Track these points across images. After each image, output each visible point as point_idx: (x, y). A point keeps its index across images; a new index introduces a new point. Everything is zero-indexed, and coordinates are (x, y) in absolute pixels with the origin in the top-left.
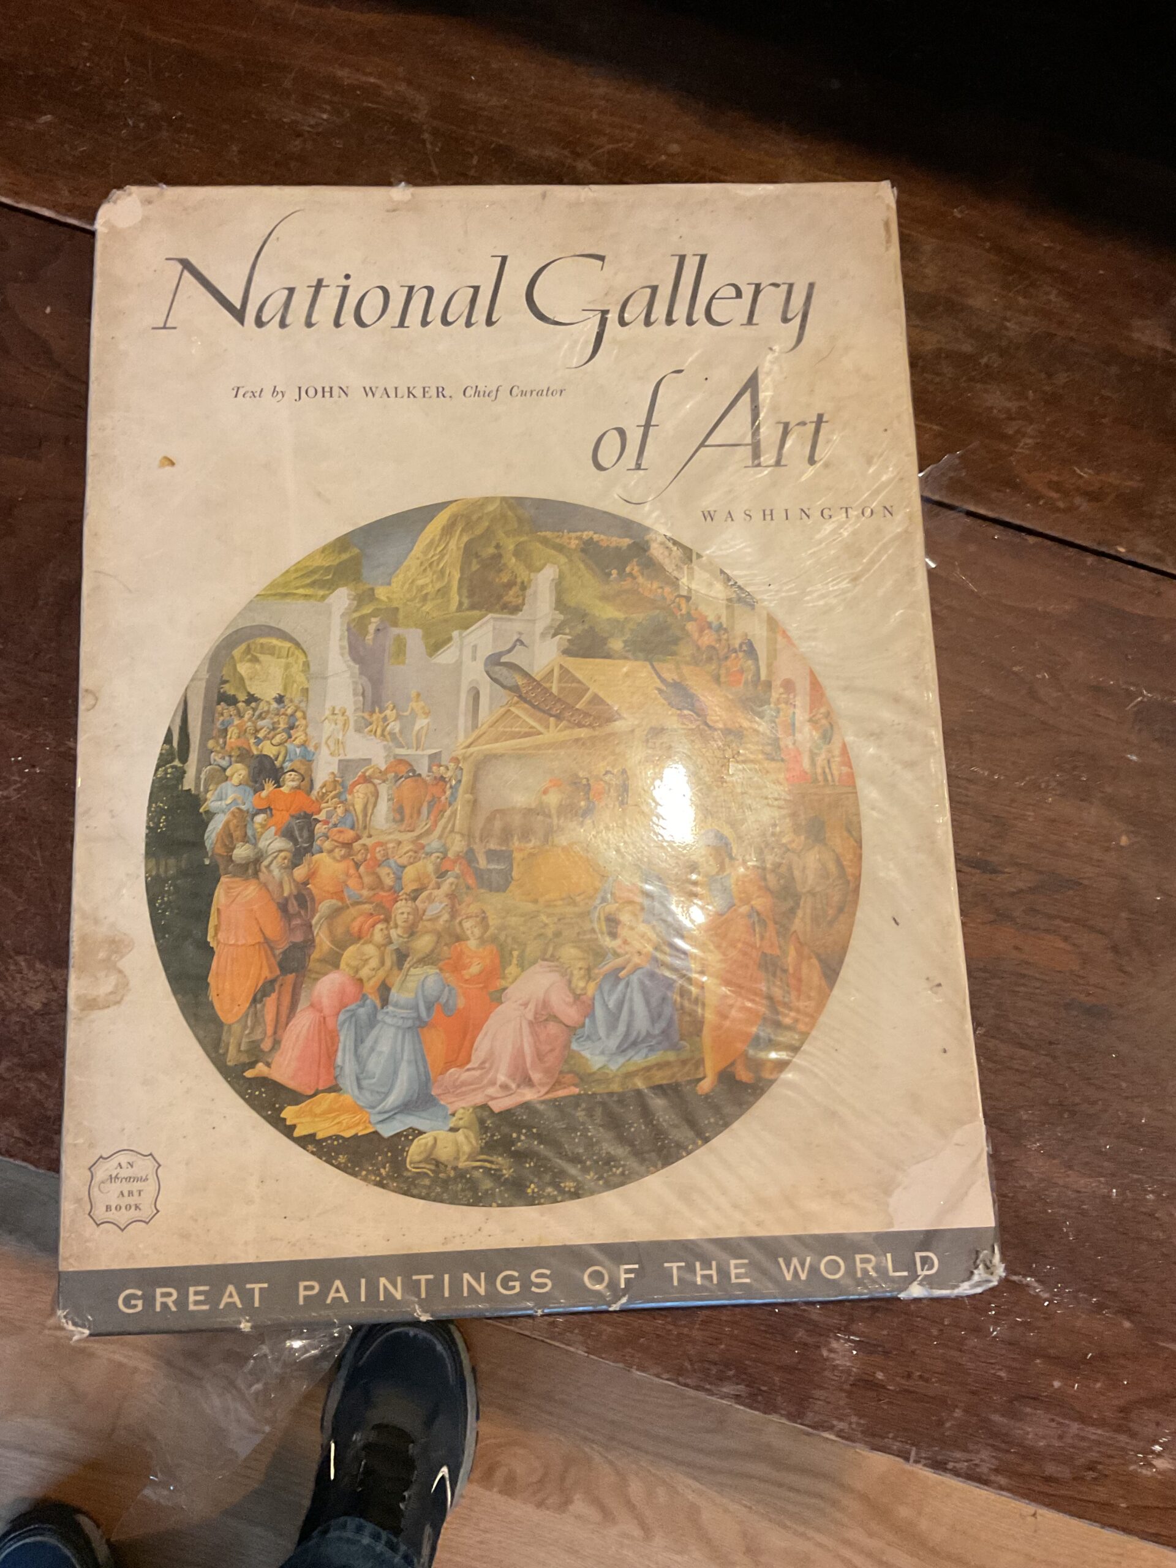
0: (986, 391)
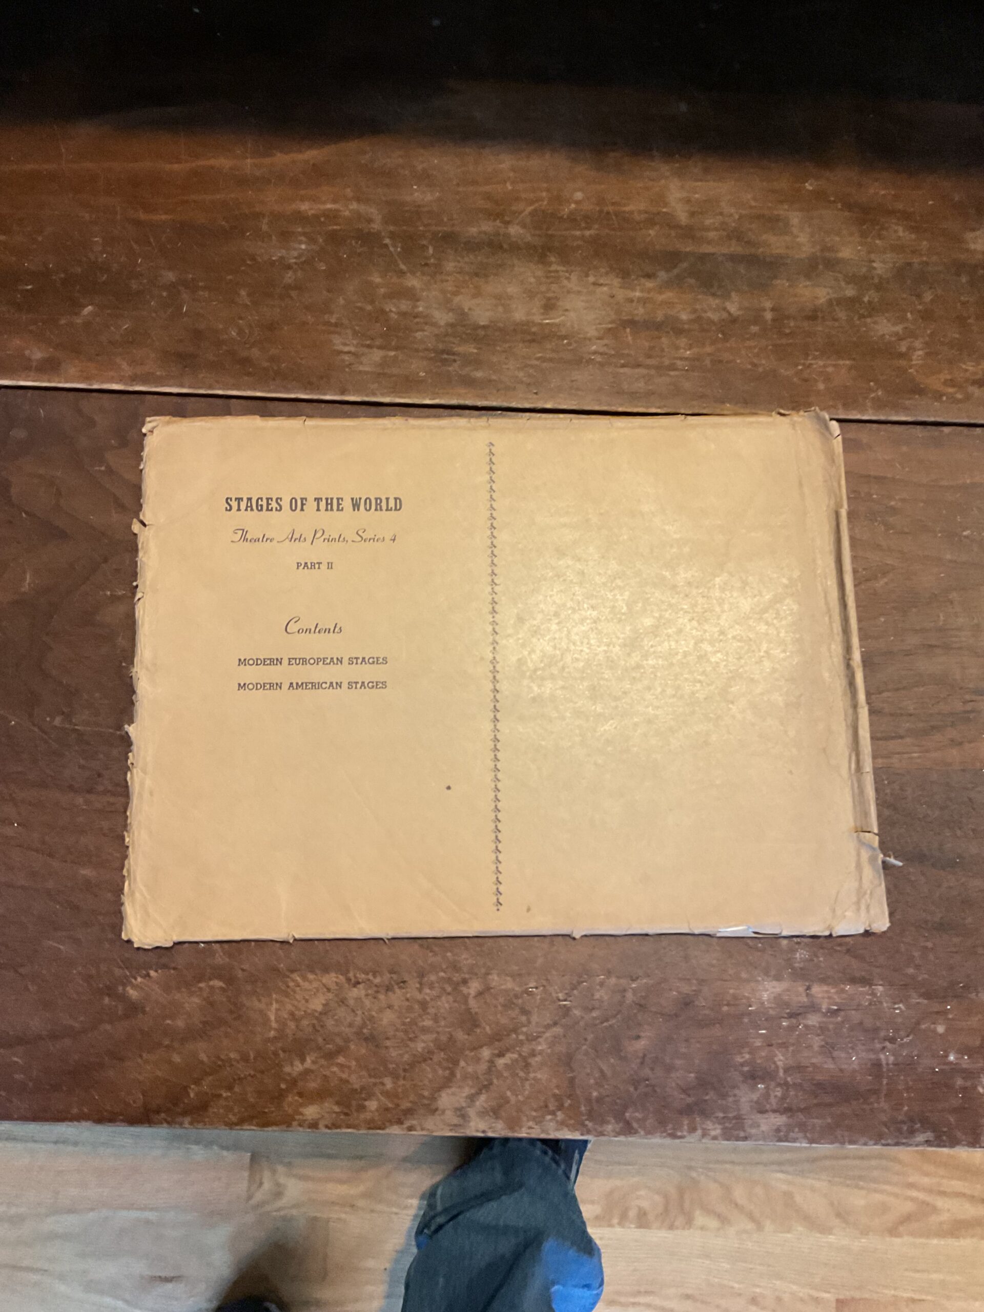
0: (875, 323)
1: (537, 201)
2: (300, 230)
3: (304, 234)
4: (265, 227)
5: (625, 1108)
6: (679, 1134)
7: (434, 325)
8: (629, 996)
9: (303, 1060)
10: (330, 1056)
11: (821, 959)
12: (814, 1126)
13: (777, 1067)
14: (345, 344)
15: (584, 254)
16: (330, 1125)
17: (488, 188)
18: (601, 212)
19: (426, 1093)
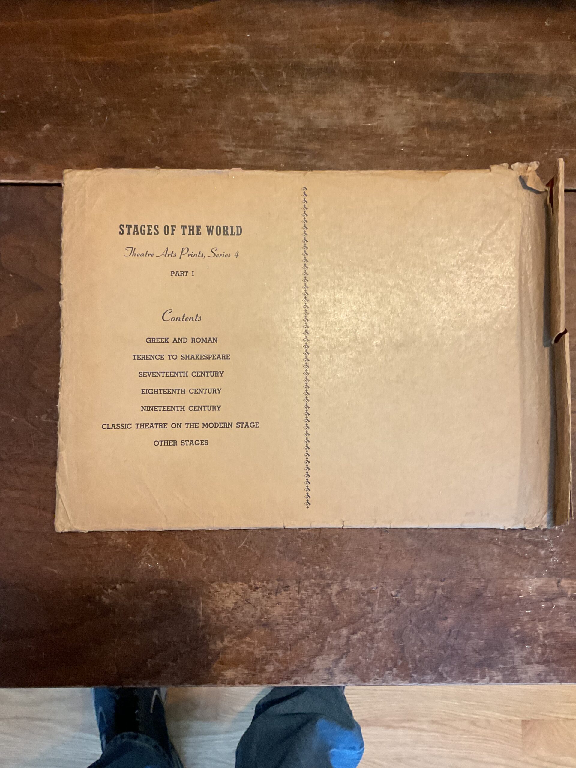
1: (357, 39)
2: (192, 64)
3: (195, 67)
4: (167, 64)
5: (438, 665)
6: (474, 679)
7: (290, 129)
8: (440, 591)
9: (222, 641)
10: (240, 637)
11: (567, 562)
12: (563, 671)
13: (538, 634)
14: (227, 146)
15: (393, 76)
16: (242, 682)
17: (321, 30)
18: (403, 45)
19: (306, 659)
